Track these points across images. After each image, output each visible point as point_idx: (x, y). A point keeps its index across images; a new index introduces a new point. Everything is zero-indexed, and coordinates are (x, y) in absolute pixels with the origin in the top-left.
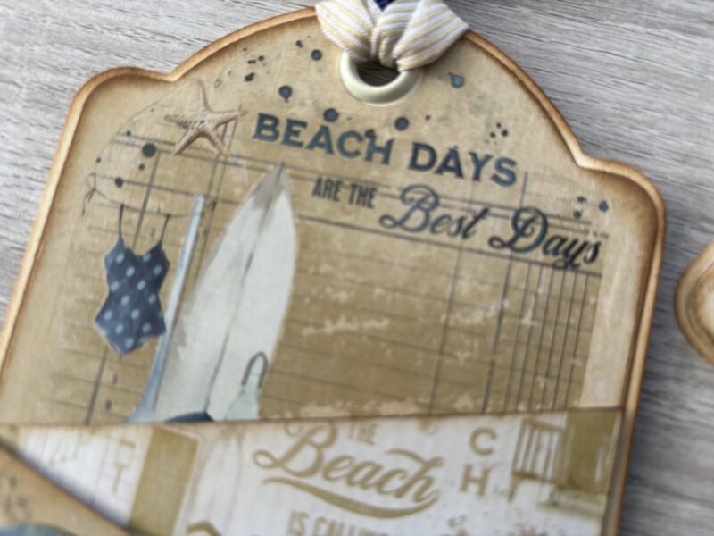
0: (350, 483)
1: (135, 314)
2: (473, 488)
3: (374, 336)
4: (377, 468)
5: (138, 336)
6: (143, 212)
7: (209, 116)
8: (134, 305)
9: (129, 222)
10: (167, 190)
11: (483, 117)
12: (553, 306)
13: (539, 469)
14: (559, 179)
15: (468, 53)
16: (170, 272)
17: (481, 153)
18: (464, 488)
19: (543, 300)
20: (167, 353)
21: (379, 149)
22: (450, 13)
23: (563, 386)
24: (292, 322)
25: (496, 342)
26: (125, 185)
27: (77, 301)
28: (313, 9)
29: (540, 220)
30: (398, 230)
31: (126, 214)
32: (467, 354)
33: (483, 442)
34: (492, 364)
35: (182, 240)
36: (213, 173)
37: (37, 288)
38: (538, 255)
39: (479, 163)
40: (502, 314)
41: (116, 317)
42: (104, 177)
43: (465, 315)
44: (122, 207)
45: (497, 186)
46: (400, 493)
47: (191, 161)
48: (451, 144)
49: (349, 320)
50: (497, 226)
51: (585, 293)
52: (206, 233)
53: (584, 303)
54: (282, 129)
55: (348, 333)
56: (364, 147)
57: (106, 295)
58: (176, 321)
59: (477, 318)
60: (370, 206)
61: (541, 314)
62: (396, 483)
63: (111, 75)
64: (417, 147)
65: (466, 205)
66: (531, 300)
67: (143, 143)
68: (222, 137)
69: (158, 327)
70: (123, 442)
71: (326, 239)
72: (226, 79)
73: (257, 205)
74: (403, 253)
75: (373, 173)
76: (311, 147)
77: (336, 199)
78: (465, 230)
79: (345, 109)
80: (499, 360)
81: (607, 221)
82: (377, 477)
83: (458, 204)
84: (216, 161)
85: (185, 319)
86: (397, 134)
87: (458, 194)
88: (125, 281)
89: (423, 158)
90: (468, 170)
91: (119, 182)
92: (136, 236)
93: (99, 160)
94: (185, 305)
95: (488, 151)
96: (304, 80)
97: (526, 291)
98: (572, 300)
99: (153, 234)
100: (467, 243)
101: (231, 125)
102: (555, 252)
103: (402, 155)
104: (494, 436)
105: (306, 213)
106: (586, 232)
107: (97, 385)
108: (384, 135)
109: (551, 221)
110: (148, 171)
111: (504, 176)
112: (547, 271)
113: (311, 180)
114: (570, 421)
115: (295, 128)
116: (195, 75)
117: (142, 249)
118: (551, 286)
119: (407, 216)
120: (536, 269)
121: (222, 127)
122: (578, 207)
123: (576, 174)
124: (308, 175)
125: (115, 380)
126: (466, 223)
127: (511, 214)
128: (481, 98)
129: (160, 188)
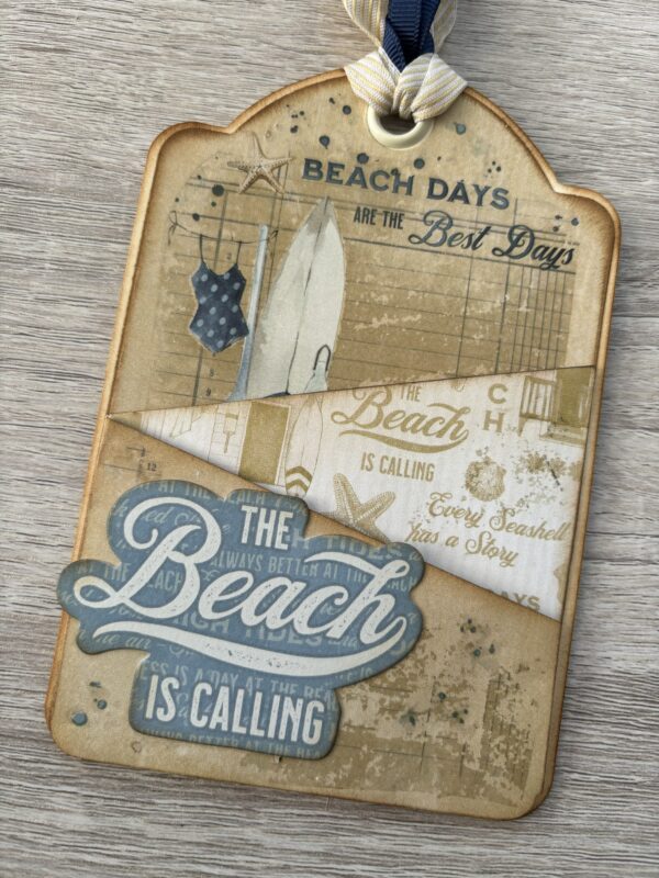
0: (404, 429)
1: (223, 321)
2: (493, 427)
3: (411, 328)
4: (423, 418)
5: (227, 337)
6: (219, 240)
7: (264, 162)
8: (220, 314)
9: (209, 249)
10: (237, 222)
11: (482, 157)
12: (541, 297)
13: (539, 412)
14: (541, 202)
15: (467, 104)
16: (246, 288)
17: (482, 186)
18: (486, 428)
19: (534, 293)
20: (252, 349)
21: (404, 184)
22: (452, 72)
23: (552, 355)
24: (346, 321)
25: (502, 326)
26: (201, 219)
27: (172, 313)
28: (343, 71)
29: (528, 234)
30: (424, 246)
31: (205, 242)
32: (481, 336)
33: (498, 394)
34: (500, 342)
35: (254, 262)
36: (273, 207)
37: (138, 304)
38: (528, 260)
39: (481, 193)
40: (505, 304)
41: (206, 324)
42: (183, 213)
43: (478, 307)
44: (201, 237)
45: (496, 210)
46: (440, 434)
47: (253, 199)
48: (459, 179)
49: (390, 317)
50: (497, 240)
51: (564, 287)
52: (272, 255)
53: (563, 294)
54: (325, 170)
55: (391, 326)
56: (391, 182)
57: (196, 308)
58: (256, 325)
59: (487, 308)
60: (400, 228)
61: (533, 302)
62: (437, 427)
63: (178, 129)
64: (433, 181)
65: (473, 225)
66: (526, 292)
67: (212, 185)
68: (277, 179)
69: (243, 331)
70: (228, 415)
71: (368, 255)
72: (275, 130)
73: (311, 230)
74: (429, 263)
75: (401, 202)
76: (349, 183)
77: (372, 223)
78: (474, 244)
79: (373, 153)
80: (505, 340)
81: (578, 233)
82: (424, 423)
83: (468, 224)
84: (275, 198)
85: (263, 322)
86: (416, 172)
87: (467, 216)
88: (210, 296)
89: (438, 190)
90: (473, 198)
91: (196, 217)
92: (216, 259)
93: (177, 200)
94: (262, 312)
95: (486, 183)
96: (339, 131)
97: (521, 287)
98: (555, 292)
99: (229, 258)
100: (476, 253)
101: (283, 168)
102: (541, 257)
103: (422, 188)
104: (505, 390)
105: (349, 236)
106: (563, 242)
107: (198, 377)
108: (406, 174)
109: (536, 234)
110: (219, 208)
111: (500, 202)
112: (536, 271)
113: (352, 209)
114: (558, 377)
115: (335, 169)
116: (249, 128)
117: (222, 270)
118: (539, 282)
119: (430, 234)
120: (528, 270)
121: (277, 170)
122: (556, 223)
123: (553, 199)
124: (349, 206)
125: (212, 373)
126: (474, 238)
127: (508, 230)
128: (480, 141)
129: (231, 221)
